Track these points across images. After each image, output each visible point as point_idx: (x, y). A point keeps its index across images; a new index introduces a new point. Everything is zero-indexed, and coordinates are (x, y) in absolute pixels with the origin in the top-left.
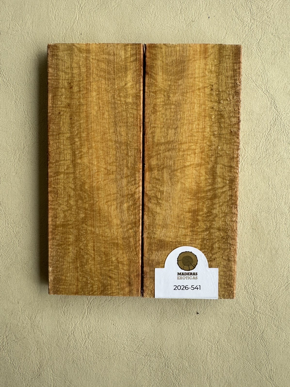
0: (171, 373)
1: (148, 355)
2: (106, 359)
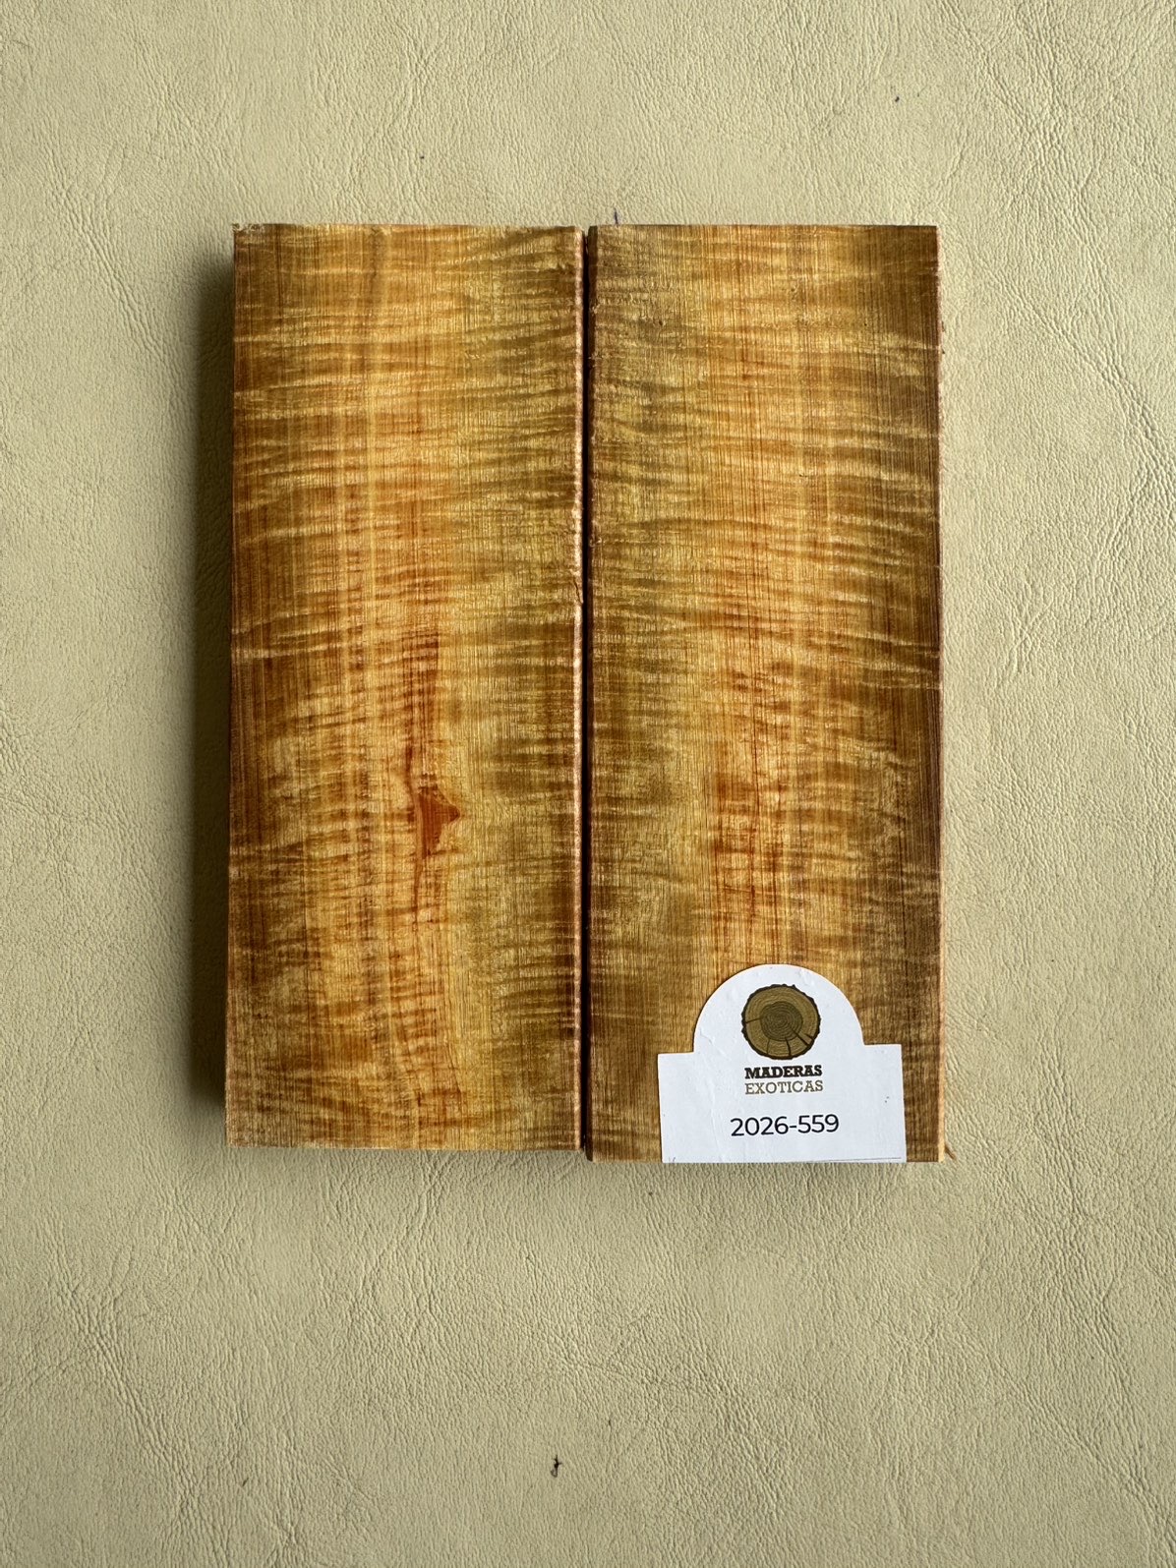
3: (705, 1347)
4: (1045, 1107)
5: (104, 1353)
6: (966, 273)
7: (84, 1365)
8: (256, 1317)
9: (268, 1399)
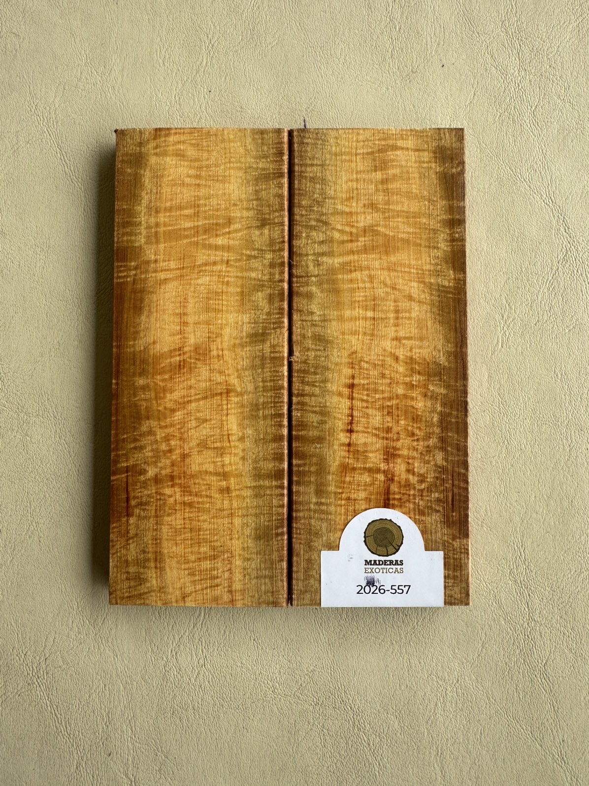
0: (365, 741)
1: (320, 704)
2: (237, 710)
3: (343, 687)
4: (515, 566)
5: (40, 686)
6: (477, 151)
7: (29, 692)
8: (117, 668)
9: (122, 711)
